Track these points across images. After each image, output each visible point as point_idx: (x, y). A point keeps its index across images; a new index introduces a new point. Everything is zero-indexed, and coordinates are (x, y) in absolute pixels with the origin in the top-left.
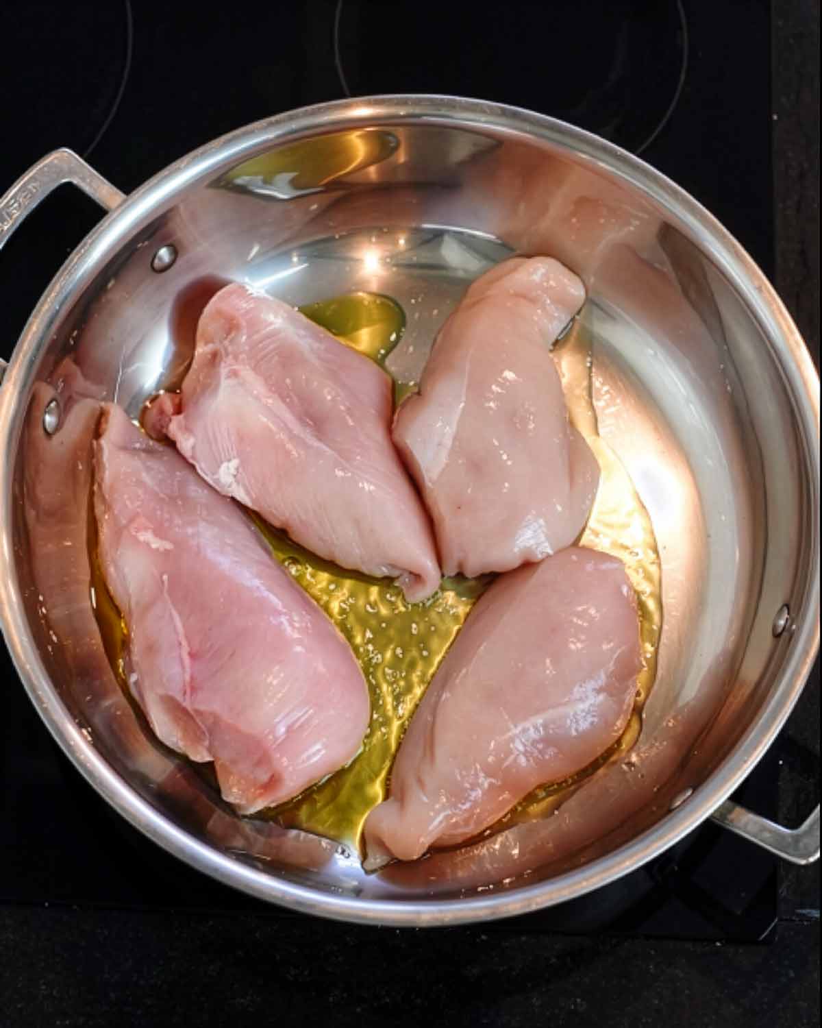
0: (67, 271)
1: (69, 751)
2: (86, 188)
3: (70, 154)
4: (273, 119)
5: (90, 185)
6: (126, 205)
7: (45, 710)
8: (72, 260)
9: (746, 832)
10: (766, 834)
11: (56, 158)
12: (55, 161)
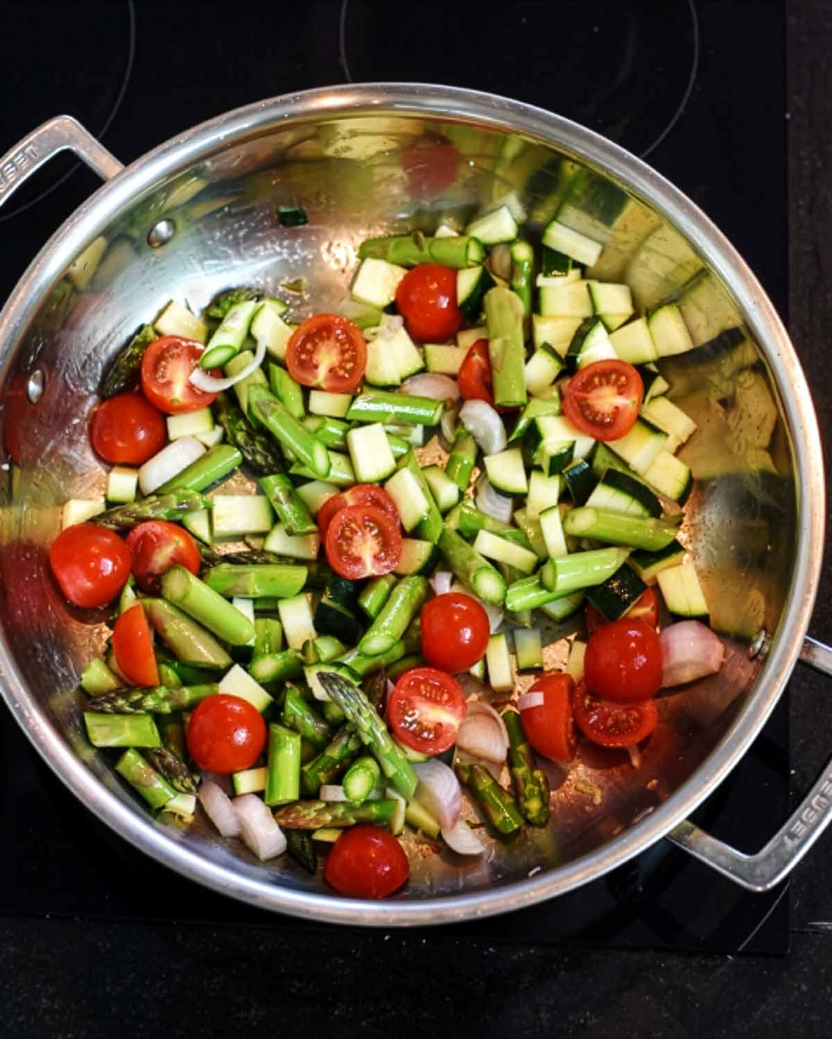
2: (84, 153)
3: (72, 122)
5: (89, 153)
6: (125, 175)
9: (703, 854)
10: (722, 859)
11: (57, 125)
12: (56, 128)
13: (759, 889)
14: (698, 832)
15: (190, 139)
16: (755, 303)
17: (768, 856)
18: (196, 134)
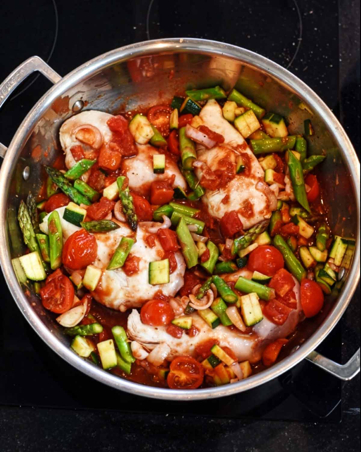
0: (35, 110)
1: (28, 318)
2: (45, 73)
3: (39, 59)
4: (128, 46)
5: (47, 72)
6: (61, 82)
7: (18, 300)
8: (38, 105)
9: (322, 365)
10: (330, 367)
11: (32, 60)
12: (32, 62)
13: (347, 379)
14: (319, 356)
15: (90, 65)
16: (336, 128)
17: (351, 365)
18: (93, 63)
